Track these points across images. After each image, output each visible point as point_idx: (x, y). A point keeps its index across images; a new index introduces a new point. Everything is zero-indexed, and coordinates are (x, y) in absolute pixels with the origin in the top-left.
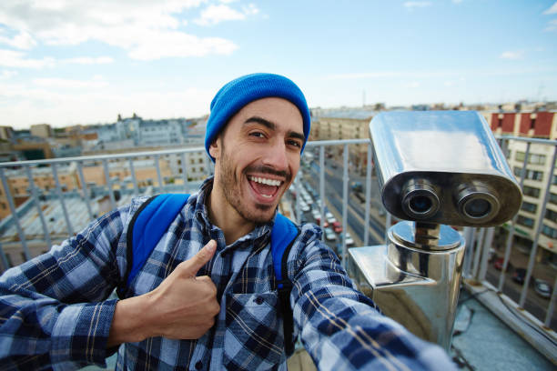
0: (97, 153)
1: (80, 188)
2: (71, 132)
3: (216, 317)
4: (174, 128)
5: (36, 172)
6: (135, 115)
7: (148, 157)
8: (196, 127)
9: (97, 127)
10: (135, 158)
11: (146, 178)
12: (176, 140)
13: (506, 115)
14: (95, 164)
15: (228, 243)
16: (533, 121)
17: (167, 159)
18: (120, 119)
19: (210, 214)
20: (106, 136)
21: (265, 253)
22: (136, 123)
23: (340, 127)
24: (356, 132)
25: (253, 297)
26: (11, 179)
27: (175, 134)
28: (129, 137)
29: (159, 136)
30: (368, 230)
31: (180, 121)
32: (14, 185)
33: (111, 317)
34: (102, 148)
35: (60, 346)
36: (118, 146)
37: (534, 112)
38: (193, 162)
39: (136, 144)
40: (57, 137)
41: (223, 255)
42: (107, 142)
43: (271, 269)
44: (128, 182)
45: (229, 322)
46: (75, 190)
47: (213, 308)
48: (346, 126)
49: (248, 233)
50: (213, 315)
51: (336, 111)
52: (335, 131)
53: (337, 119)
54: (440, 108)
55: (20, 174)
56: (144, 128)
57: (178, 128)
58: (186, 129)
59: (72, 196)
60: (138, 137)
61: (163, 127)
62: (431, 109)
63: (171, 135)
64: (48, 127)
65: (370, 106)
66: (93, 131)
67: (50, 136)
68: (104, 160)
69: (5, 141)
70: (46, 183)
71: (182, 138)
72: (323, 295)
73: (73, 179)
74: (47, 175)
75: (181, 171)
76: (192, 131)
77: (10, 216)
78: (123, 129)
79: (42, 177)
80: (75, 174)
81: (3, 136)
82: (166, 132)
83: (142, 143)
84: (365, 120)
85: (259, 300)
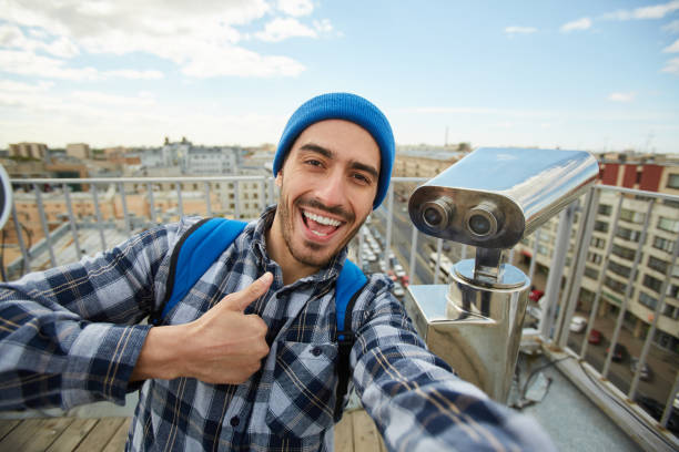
1: (119, 218)
2: (111, 154)
3: (264, 361)
4: (228, 157)
6: (184, 139)
7: (195, 188)
8: (253, 157)
9: (141, 150)
11: (192, 213)
12: (229, 170)
13: (607, 165)
14: (136, 191)
15: (285, 283)
16: (639, 174)
17: (217, 191)
18: (167, 143)
19: (268, 247)
20: (150, 161)
21: (327, 298)
22: (185, 148)
23: (418, 167)
25: (310, 347)
27: (228, 164)
28: (176, 164)
29: (209, 164)
31: (235, 149)
32: (45, 210)
33: (141, 344)
34: (145, 174)
35: (76, 368)
36: (163, 173)
37: (641, 165)
38: (246, 196)
39: (183, 170)
40: (95, 159)
41: (278, 296)
42: (152, 167)
43: (333, 318)
44: (172, 215)
45: (278, 373)
46: (111, 220)
47: (262, 347)
48: (424, 166)
49: (311, 275)
50: (261, 356)
51: (413, 148)
52: (411, 171)
53: (415, 158)
56: (193, 155)
57: (232, 157)
58: (241, 159)
60: (186, 164)
61: (216, 155)
63: (224, 164)
64: (86, 147)
65: (454, 146)
66: (133, 156)
67: (88, 157)
69: (37, 160)
70: (79, 210)
71: (236, 169)
72: (393, 354)
73: (110, 208)
74: (81, 200)
75: (232, 206)
76: (248, 161)
77: (43, 240)
78: (169, 154)
79: (74, 203)
80: (112, 202)
81: (36, 154)
82: (218, 160)
83: (190, 171)
84: (448, 162)
85: (316, 352)
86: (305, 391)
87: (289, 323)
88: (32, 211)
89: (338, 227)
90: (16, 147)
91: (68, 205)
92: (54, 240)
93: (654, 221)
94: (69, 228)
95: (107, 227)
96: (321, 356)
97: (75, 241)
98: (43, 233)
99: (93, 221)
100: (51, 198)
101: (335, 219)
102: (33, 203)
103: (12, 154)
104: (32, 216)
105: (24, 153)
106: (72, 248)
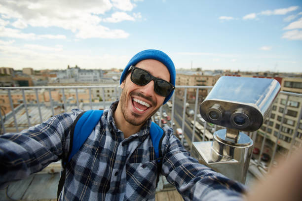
0: (55, 84)
1: (46, 101)
2: (43, 73)
4: (96, 74)
6: (76, 66)
8: (107, 74)
9: (57, 71)
11: (80, 99)
12: (96, 80)
14: (55, 90)
18: (69, 68)
20: (61, 76)
22: (77, 70)
23: (179, 78)
24: (187, 82)
25: (141, 164)
27: (96, 77)
28: (73, 77)
29: (87, 77)
31: (99, 71)
32: (12, 98)
34: (58, 82)
36: (67, 81)
38: (104, 91)
39: (76, 81)
40: (36, 75)
42: (62, 79)
44: (71, 100)
45: (128, 178)
46: (43, 102)
48: (182, 78)
56: (80, 73)
57: (98, 74)
58: (102, 75)
60: (77, 77)
61: (91, 73)
63: (94, 77)
64: (32, 70)
65: (195, 69)
66: (55, 73)
67: (32, 74)
69: (9, 75)
70: (28, 98)
71: (99, 79)
73: (42, 97)
74: (29, 93)
75: (98, 96)
76: (105, 76)
77: (11, 112)
78: (70, 73)
79: (26, 94)
80: (44, 94)
81: (8, 73)
82: (91, 76)
83: (79, 80)
84: (192, 76)
85: (144, 166)
86: (140, 185)
87: (130, 155)
88: (6, 99)
89: (148, 108)
91: (23, 96)
92: (16, 112)
93: (279, 101)
94: (23, 106)
95: (41, 105)
96: (146, 168)
97: (26, 112)
98: (11, 108)
99: (34, 103)
100: (15, 93)
101: (148, 103)
102: (6, 95)
104: (6, 101)
105: (3, 72)
106: (25, 115)
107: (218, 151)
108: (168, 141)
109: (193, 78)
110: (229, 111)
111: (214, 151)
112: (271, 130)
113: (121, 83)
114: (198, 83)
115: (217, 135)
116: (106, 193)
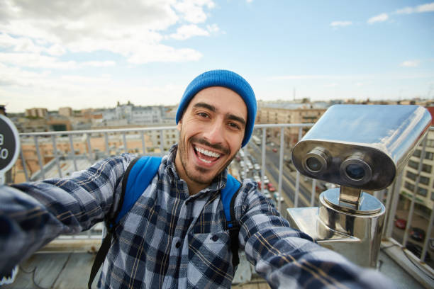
0: (102, 128)
1: (89, 152)
2: (85, 113)
4: (156, 113)
5: (60, 140)
6: (129, 102)
7: (136, 132)
8: (171, 112)
9: (103, 110)
10: (128, 133)
11: (134, 148)
12: (157, 121)
14: (100, 136)
15: (190, 194)
17: (149, 134)
18: (119, 105)
19: (177, 170)
20: (108, 116)
21: (217, 201)
22: (130, 108)
23: (276, 115)
24: (287, 119)
25: (210, 235)
26: (44, 144)
27: (156, 117)
28: (124, 118)
29: (144, 117)
30: (298, 194)
31: (160, 107)
32: (46, 149)
34: (105, 125)
36: (116, 123)
38: (168, 137)
39: (128, 123)
40: (76, 116)
41: (187, 204)
42: (109, 120)
43: (222, 214)
44: (122, 149)
45: (191, 256)
46: (84, 154)
48: (281, 114)
51: (273, 103)
52: (272, 117)
53: (274, 109)
54: (352, 102)
55: (49, 141)
56: (134, 112)
57: (159, 113)
58: (164, 113)
59: (82, 158)
60: (131, 118)
61: (148, 112)
62: (345, 103)
63: (154, 117)
64: (70, 109)
65: (299, 100)
66: (99, 113)
67: (71, 115)
68: (106, 133)
69: (41, 118)
70: (66, 148)
71: (161, 120)
73: (84, 146)
75: (159, 143)
76: (168, 115)
78: (120, 112)
79: (63, 144)
80: (86, 143)
81: (41, 114)
82: (149, 115)
83: (133, 122)
84: (296, 111)
85: (215, 238)
86: (211, 265)
87: (194, 221)
89: (219, 158)
90: (29, 111)
96: (218, 241)
101: (216, 152)
103: (27, 115)
105: (34, 114)
107: (327, 222)
108: (245, 199)
109: (298, 113)
110: (337, 157)
111: (320, 224)
112: (426, 191)
113: (177, 123)
114: (304, 120)
115: (326, 198)
116: (165, 275)
